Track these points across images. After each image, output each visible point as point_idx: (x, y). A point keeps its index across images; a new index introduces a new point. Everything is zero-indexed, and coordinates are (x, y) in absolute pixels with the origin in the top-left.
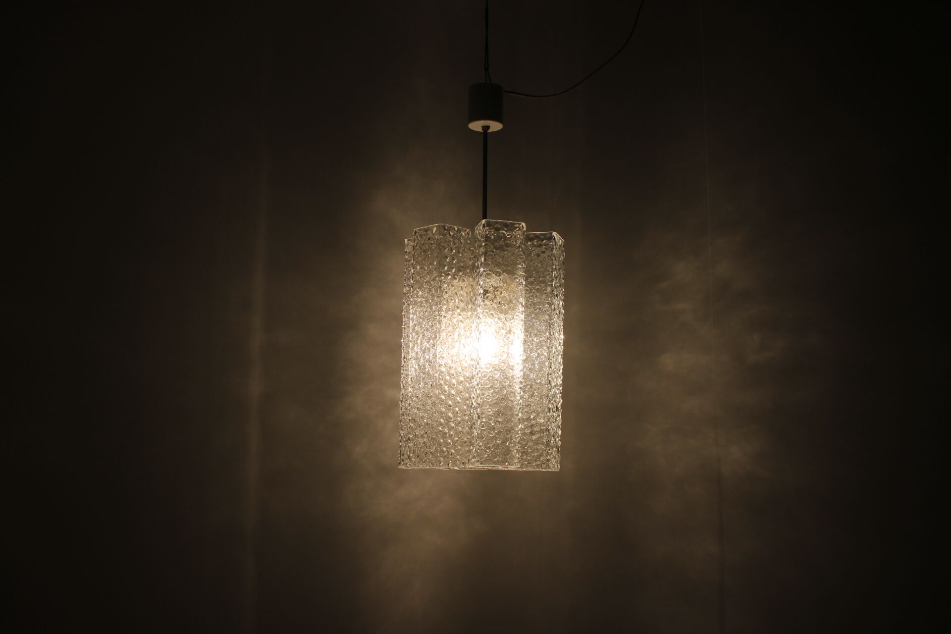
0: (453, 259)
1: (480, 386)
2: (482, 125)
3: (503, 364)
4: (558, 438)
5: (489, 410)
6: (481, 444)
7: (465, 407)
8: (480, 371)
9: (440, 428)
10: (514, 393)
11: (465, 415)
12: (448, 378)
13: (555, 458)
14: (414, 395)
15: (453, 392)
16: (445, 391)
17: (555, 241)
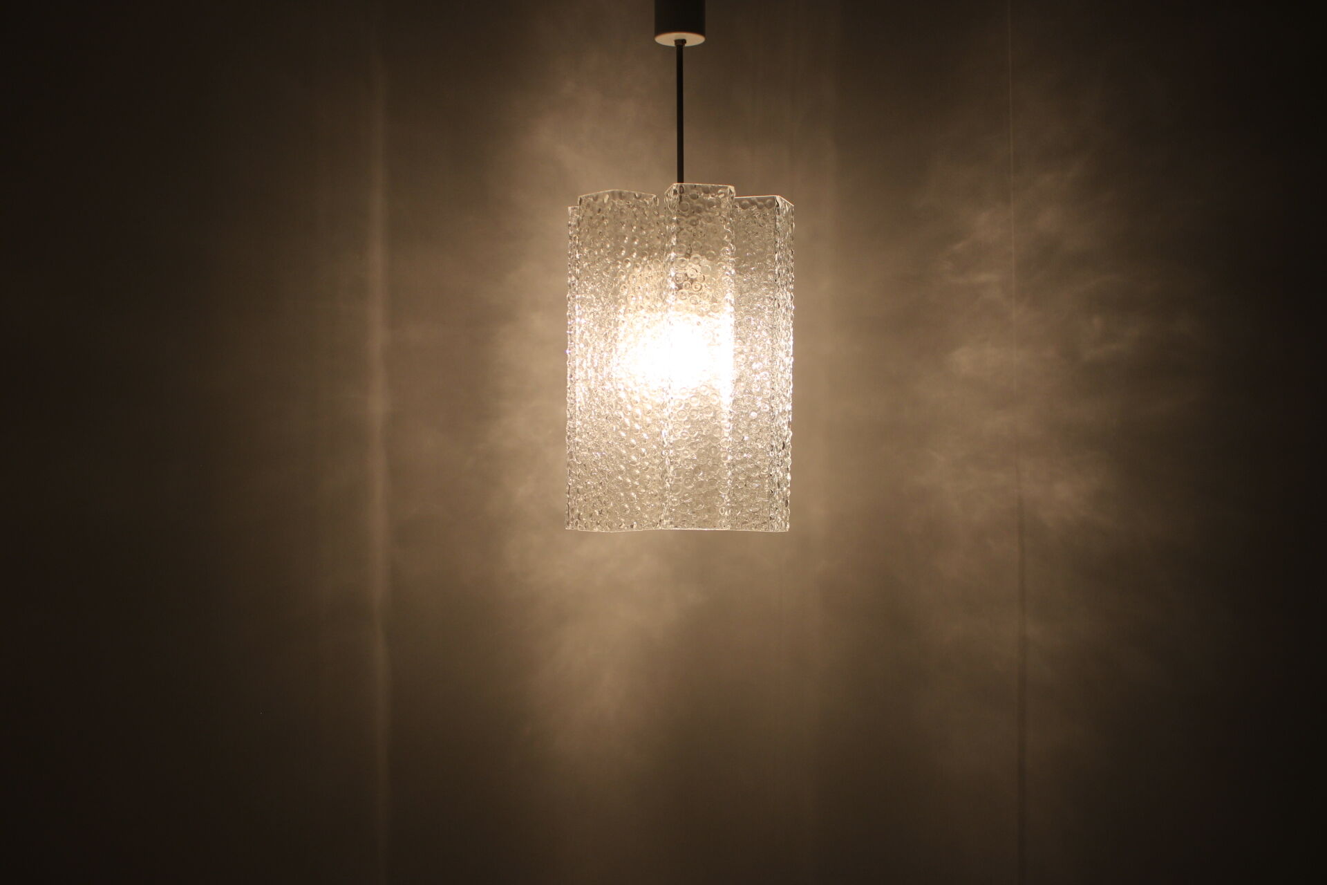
0: (634, 239)
1: (672, 419)
2: (674, 39)
3: (704, 388)
4: (786, 485)
5: (686, 452)
6: (676, 500)
7: (655, 447)
8: (672, 398)
9: (620, 478)
10: (721, 429)
11: (655, 457)
12: (629, 407)
13: (781, 513)
14: (583, 430)
15: (637, 426)
16: (625, 426)
17: (778, 210)
